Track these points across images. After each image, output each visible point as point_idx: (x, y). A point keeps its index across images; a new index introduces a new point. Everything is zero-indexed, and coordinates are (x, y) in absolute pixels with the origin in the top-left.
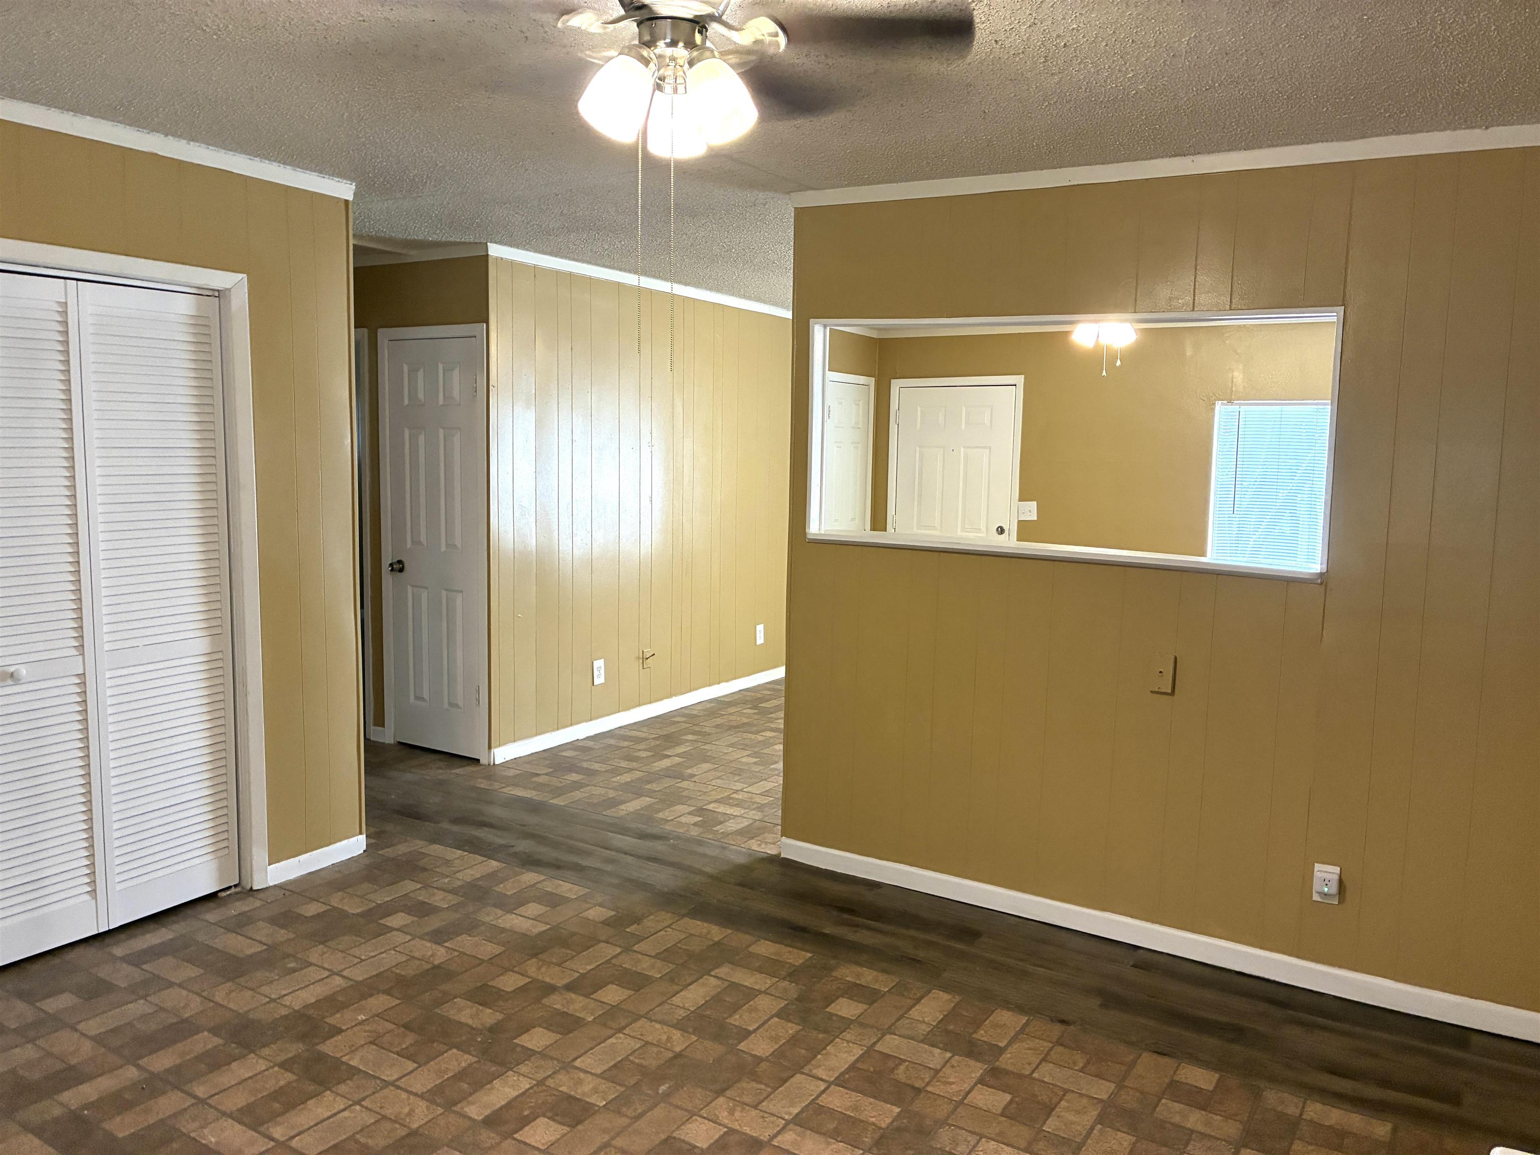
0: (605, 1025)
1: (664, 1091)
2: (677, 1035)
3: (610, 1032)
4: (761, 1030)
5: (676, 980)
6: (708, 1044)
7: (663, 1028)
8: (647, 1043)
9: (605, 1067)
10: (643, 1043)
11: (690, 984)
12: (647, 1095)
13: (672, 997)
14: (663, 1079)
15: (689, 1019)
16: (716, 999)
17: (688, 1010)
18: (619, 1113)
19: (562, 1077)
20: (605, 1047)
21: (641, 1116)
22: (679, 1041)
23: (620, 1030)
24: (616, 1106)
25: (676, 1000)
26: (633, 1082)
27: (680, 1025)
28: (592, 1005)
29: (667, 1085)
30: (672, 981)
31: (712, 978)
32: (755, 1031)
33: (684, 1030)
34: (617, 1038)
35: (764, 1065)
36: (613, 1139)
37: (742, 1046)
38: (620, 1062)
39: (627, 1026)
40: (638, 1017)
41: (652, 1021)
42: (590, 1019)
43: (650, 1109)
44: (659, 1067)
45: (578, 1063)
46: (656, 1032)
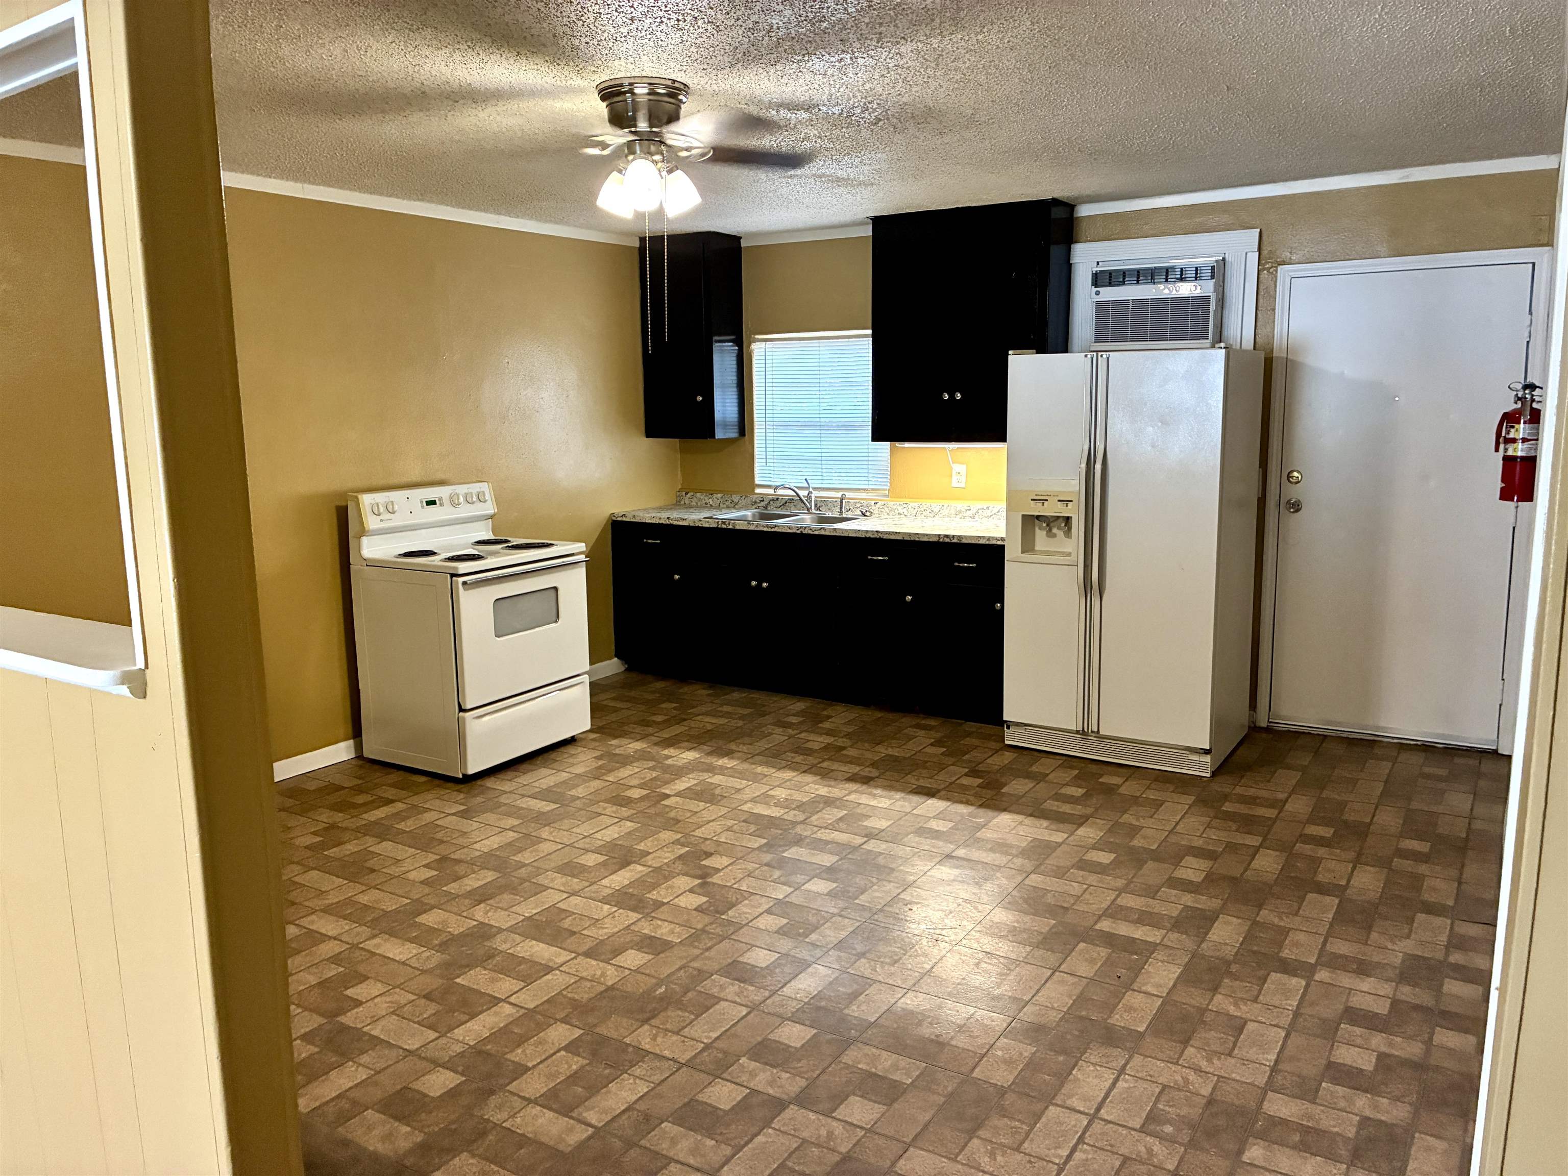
0: (725, 1053)
1: (660, 987)
2: (646, 1044)
3: (719, 1044)
4: (552, 1052)
5: (641, 1119)
6: (613, 1034)
7: (661, 1051)
8: (677, 1033)
9: (717, 1007)
10: (681, 1033)
11: (624, 1112)
12: (676, 984)
13: (647, 1092)
14: (662, 999)
15: (630, 1062)
16: (595, 1088)
17: (629, 1075)
18: (699, 970)
19: (758, 998)
20: (721, 1027)
21: (680, 969)
22: (644, 1037)
23: (707, 1047)
24: (702, 975)
25: (643, 1088)
26: (690, 995)
27: (642, 1054)
28: (744, 1078)
29: (657, 993)
30: (647, 1117)
31: (593, 1122)
32: (559, 1051)
33: (638, 1049)
34: (710, 1038)
35: (561, 1015)
36: (702, 954)
37: (578, 1033)
38: (705, 1012)
39: (701, 1051)
40: (688, 1064)
41: (673, 1059)
42: (743, 1060)
43: (673, 973)
44: (666, 1009)
45: (744, 1011)
46: (668, 1046)
